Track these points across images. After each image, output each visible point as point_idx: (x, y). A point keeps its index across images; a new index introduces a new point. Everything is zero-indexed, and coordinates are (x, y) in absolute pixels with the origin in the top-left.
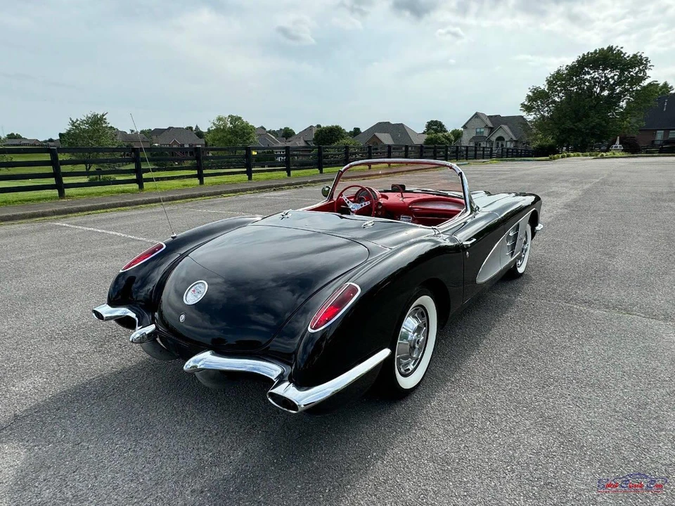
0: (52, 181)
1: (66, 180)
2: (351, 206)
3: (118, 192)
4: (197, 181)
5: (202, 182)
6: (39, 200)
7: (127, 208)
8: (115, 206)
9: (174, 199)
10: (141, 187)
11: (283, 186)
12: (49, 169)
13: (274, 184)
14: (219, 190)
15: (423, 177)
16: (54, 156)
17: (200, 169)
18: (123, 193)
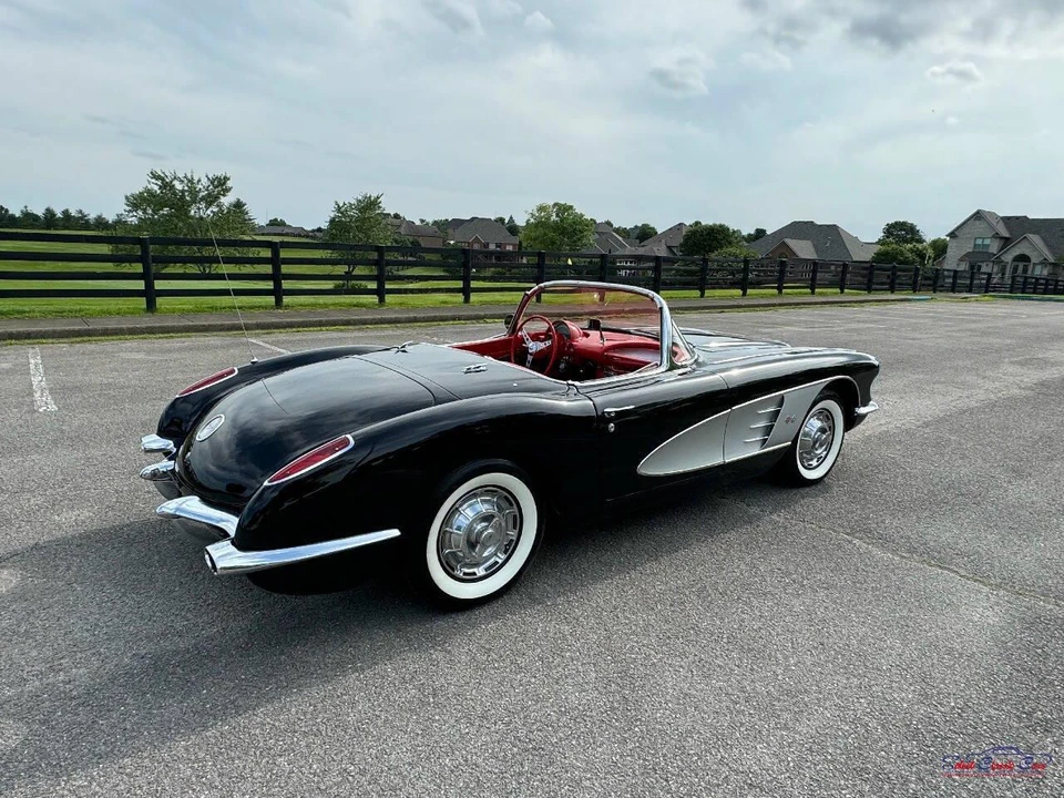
0: (269, 285)
1: (286, 285)
2: (531, 344)
4: (460, 297)
5: (467, 300)
6: (251, 308)
7: (350, 327)
8: (334, 323)
9: (415, 320)
10: (382, 300)
11: (581, 315)
12: (268, 269)
13: (567, 311)
14: (482, 313)
15: (821, 315)
16: (276, 253)
17: (466, 279)
18: (355, 306)
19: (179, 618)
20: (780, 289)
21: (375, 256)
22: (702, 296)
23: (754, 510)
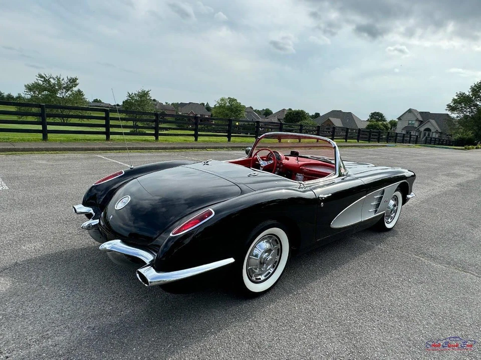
0: (104, 129)
1: (112, 130)
2: (261, 162)
3: (142, 141)
4: (193, 138)
5: (196, 140)
6: (95, 140)
7: (144, 151)
8: (136, 149)
9: (174, 148)
10: (157, 138)
14: (205, 146)
15: (354, 152)
16: (107, 114)
17: (196, 130)
18: (145, 141)
19: (106, 305)
21: (154, 118)
22: (300, 141)
23: (368, 243)
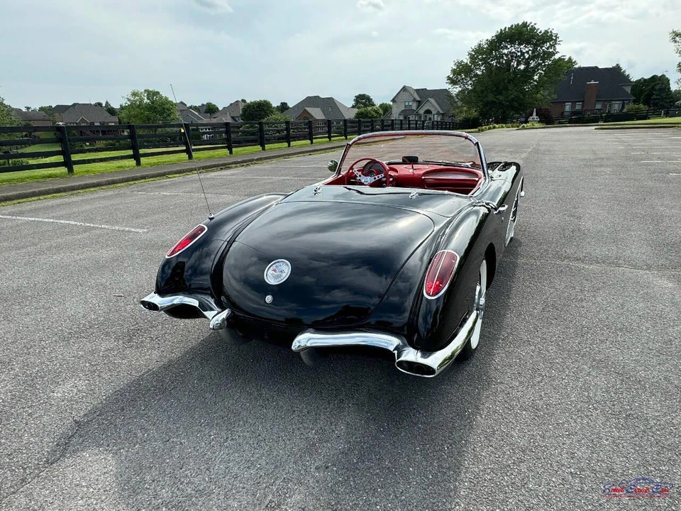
2: (363, 179)
5: (138, 163)
10: (71, 170)
13: (220, 163)
14: (162, 171)
17: (135, 148)
18: (50, 177)
20: (329, 137)
